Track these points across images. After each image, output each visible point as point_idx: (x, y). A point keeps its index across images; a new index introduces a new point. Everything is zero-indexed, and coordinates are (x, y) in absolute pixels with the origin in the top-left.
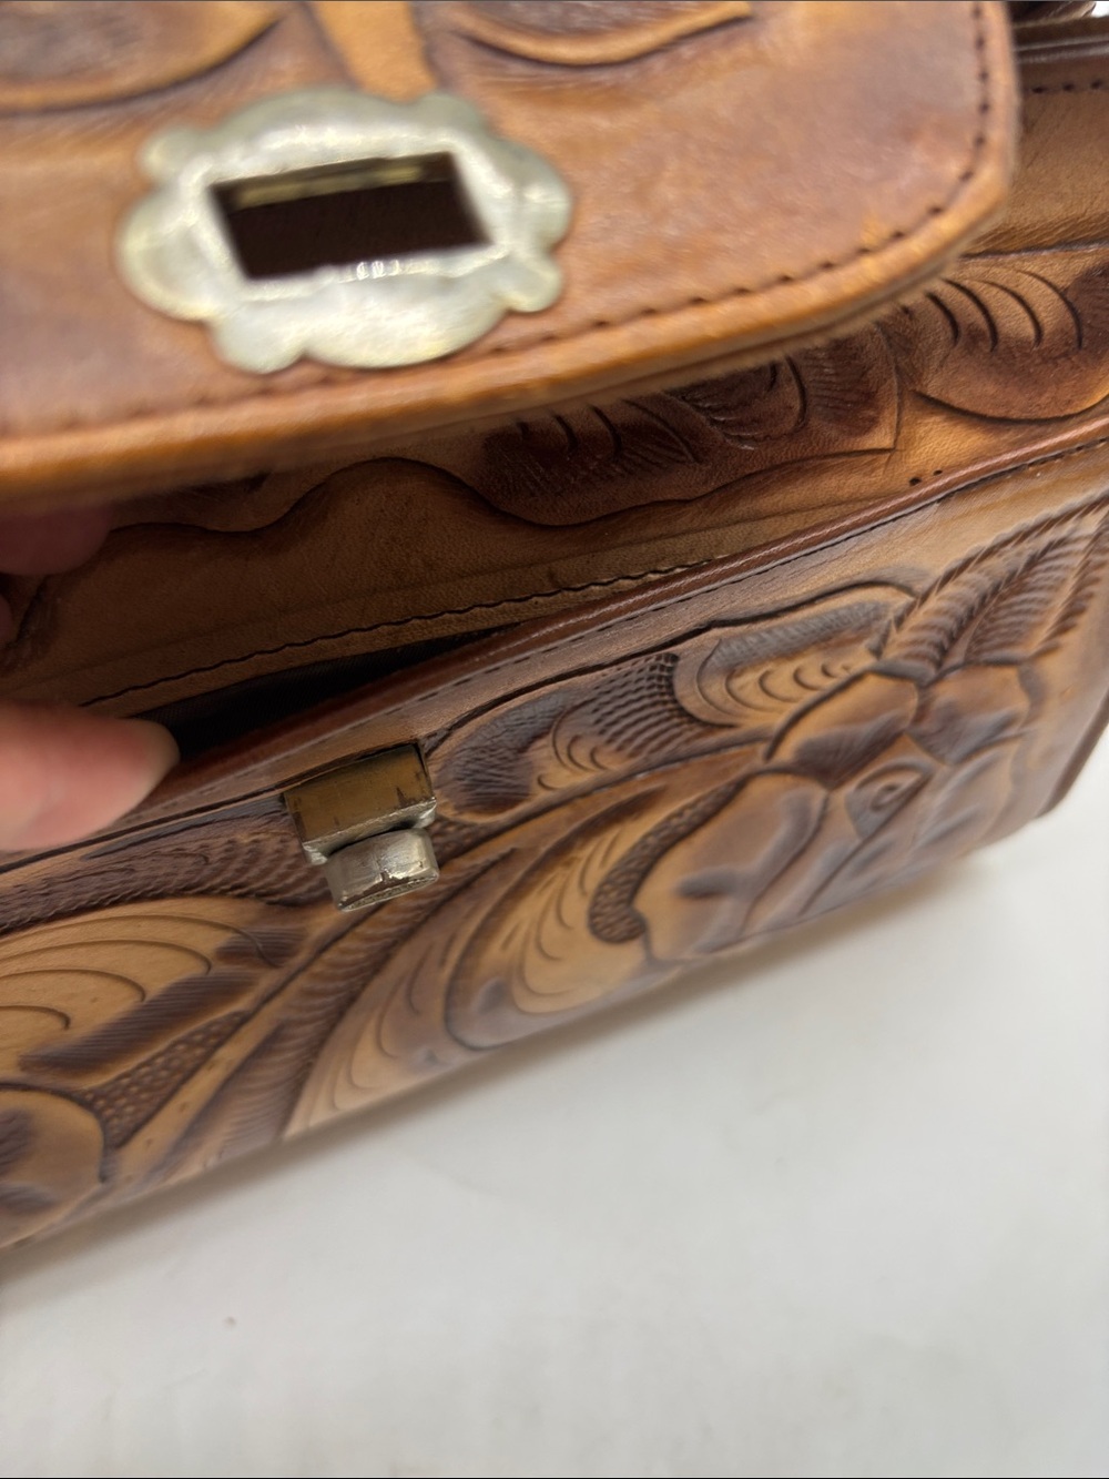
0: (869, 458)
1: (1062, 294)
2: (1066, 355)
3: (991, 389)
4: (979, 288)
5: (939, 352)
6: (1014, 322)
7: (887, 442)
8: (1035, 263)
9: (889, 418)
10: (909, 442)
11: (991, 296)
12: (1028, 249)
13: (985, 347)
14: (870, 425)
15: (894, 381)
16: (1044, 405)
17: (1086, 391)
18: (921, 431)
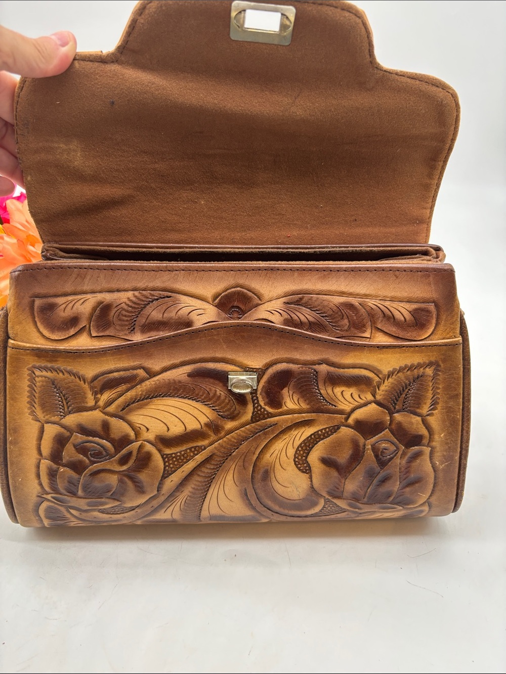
0: (365, 339)
1: (410, 312)
2: (413, 326)
3: (394, 329)
4: (389, 307)
5: (380, 319)
6: (398, 316)
7: (369, 336)
8: (402, 304)
9: (369, 331)
10: (374, 337)
11: (392, 309)
12: (400, 301)
13: (392, 320)
14: (364, 331)
15: (370, 323)
16: (408, 335)
17: (419, 336)
18: (377, 335)
